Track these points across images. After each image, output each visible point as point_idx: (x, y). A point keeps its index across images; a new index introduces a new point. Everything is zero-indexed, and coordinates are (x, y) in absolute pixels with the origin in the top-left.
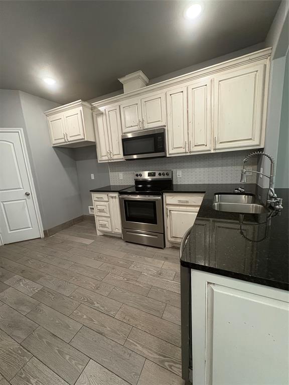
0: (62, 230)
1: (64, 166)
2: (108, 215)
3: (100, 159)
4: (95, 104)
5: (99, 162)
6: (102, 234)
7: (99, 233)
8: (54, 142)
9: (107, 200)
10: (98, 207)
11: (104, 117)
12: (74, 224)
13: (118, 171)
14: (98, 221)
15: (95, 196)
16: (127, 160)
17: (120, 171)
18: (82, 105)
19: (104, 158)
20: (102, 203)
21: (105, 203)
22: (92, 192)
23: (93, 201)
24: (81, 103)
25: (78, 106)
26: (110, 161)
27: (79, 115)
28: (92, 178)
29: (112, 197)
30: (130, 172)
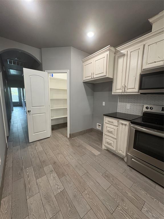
0: (79, 135)
1: (87, 95)
2: (115, 137)
3: (114, 92)
4: (118, 48)
5: (113, 94)
6: (106, 149)
7: (104, 147)
8: (84, 79)
9: (117, 125)
10: (108, 128)
11: (125, 57)
12: (86, 133)
13: (126, 102)
14: (105, 138)
15: (106, 119)
16: (141, 93)
17: (129, 102)
18: (109, 50)
19: (118, 91)
20: (112, 126)
21: (115, 127)
22: (104, 116)
23: (104, 123)
24: (109, 48)
25: (106, 51)
26: (123, 94)
27: (105, 58)
28: (103, 105)
29: (122, 124)
30: (138, 104)
